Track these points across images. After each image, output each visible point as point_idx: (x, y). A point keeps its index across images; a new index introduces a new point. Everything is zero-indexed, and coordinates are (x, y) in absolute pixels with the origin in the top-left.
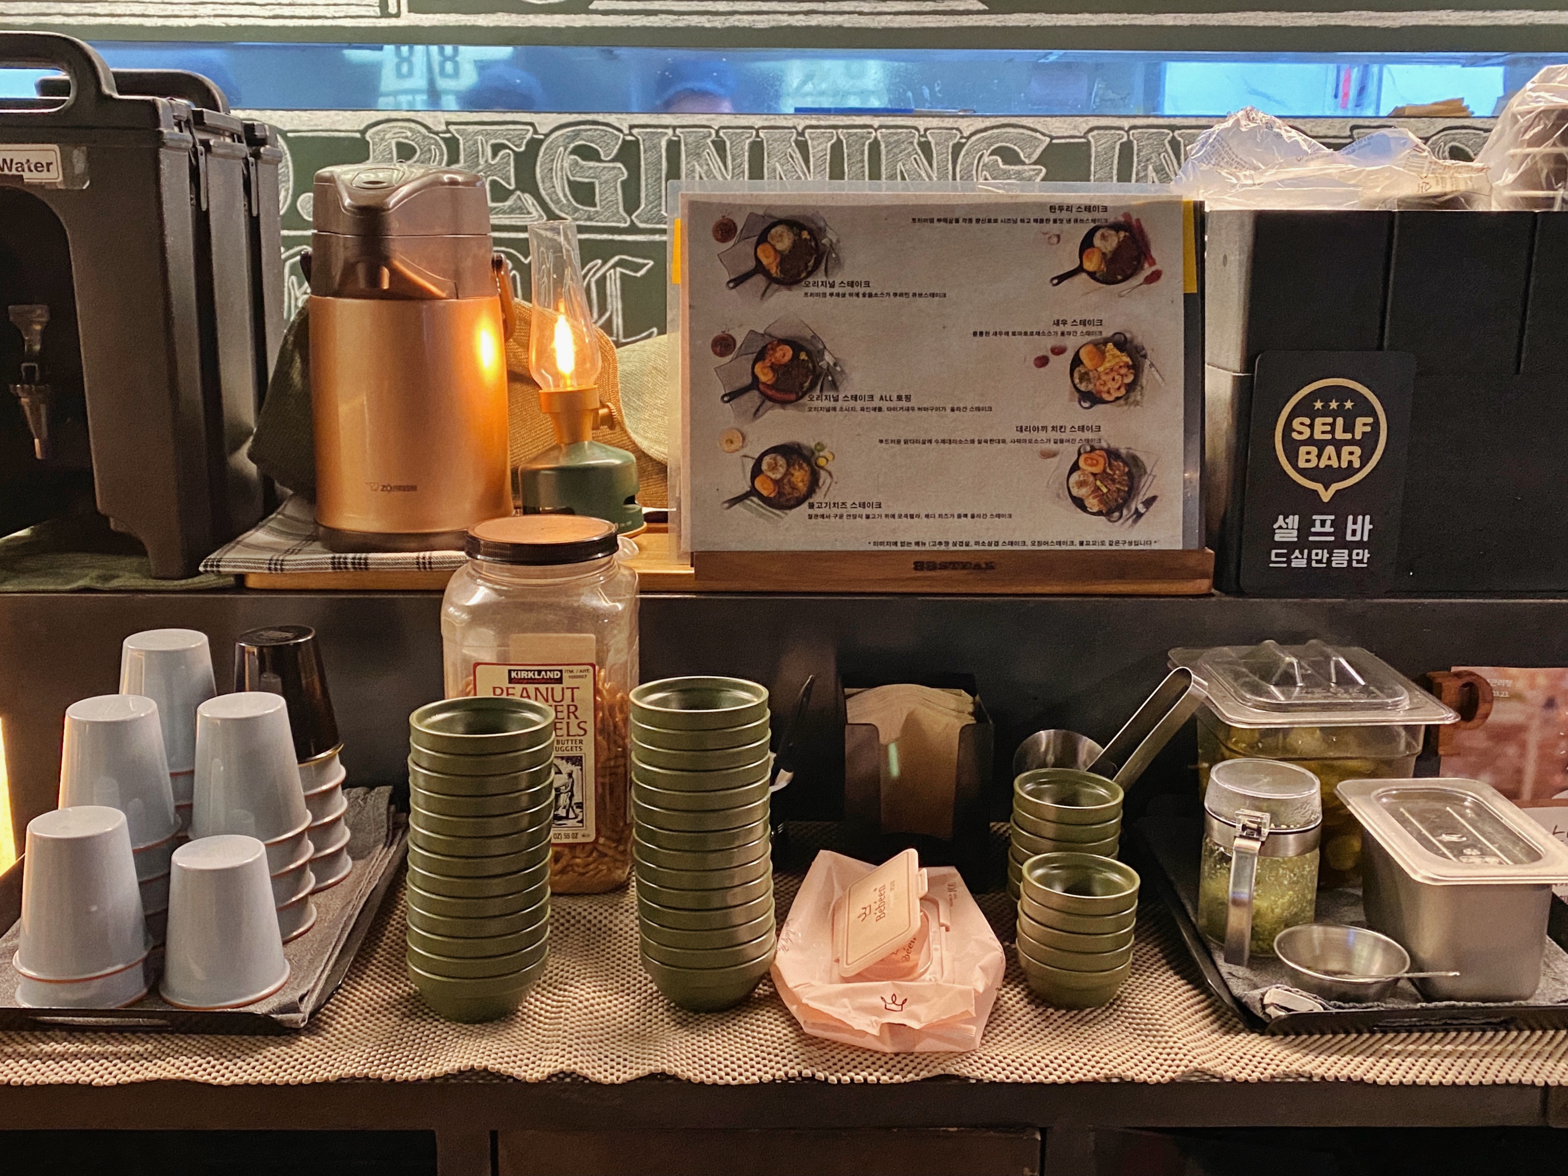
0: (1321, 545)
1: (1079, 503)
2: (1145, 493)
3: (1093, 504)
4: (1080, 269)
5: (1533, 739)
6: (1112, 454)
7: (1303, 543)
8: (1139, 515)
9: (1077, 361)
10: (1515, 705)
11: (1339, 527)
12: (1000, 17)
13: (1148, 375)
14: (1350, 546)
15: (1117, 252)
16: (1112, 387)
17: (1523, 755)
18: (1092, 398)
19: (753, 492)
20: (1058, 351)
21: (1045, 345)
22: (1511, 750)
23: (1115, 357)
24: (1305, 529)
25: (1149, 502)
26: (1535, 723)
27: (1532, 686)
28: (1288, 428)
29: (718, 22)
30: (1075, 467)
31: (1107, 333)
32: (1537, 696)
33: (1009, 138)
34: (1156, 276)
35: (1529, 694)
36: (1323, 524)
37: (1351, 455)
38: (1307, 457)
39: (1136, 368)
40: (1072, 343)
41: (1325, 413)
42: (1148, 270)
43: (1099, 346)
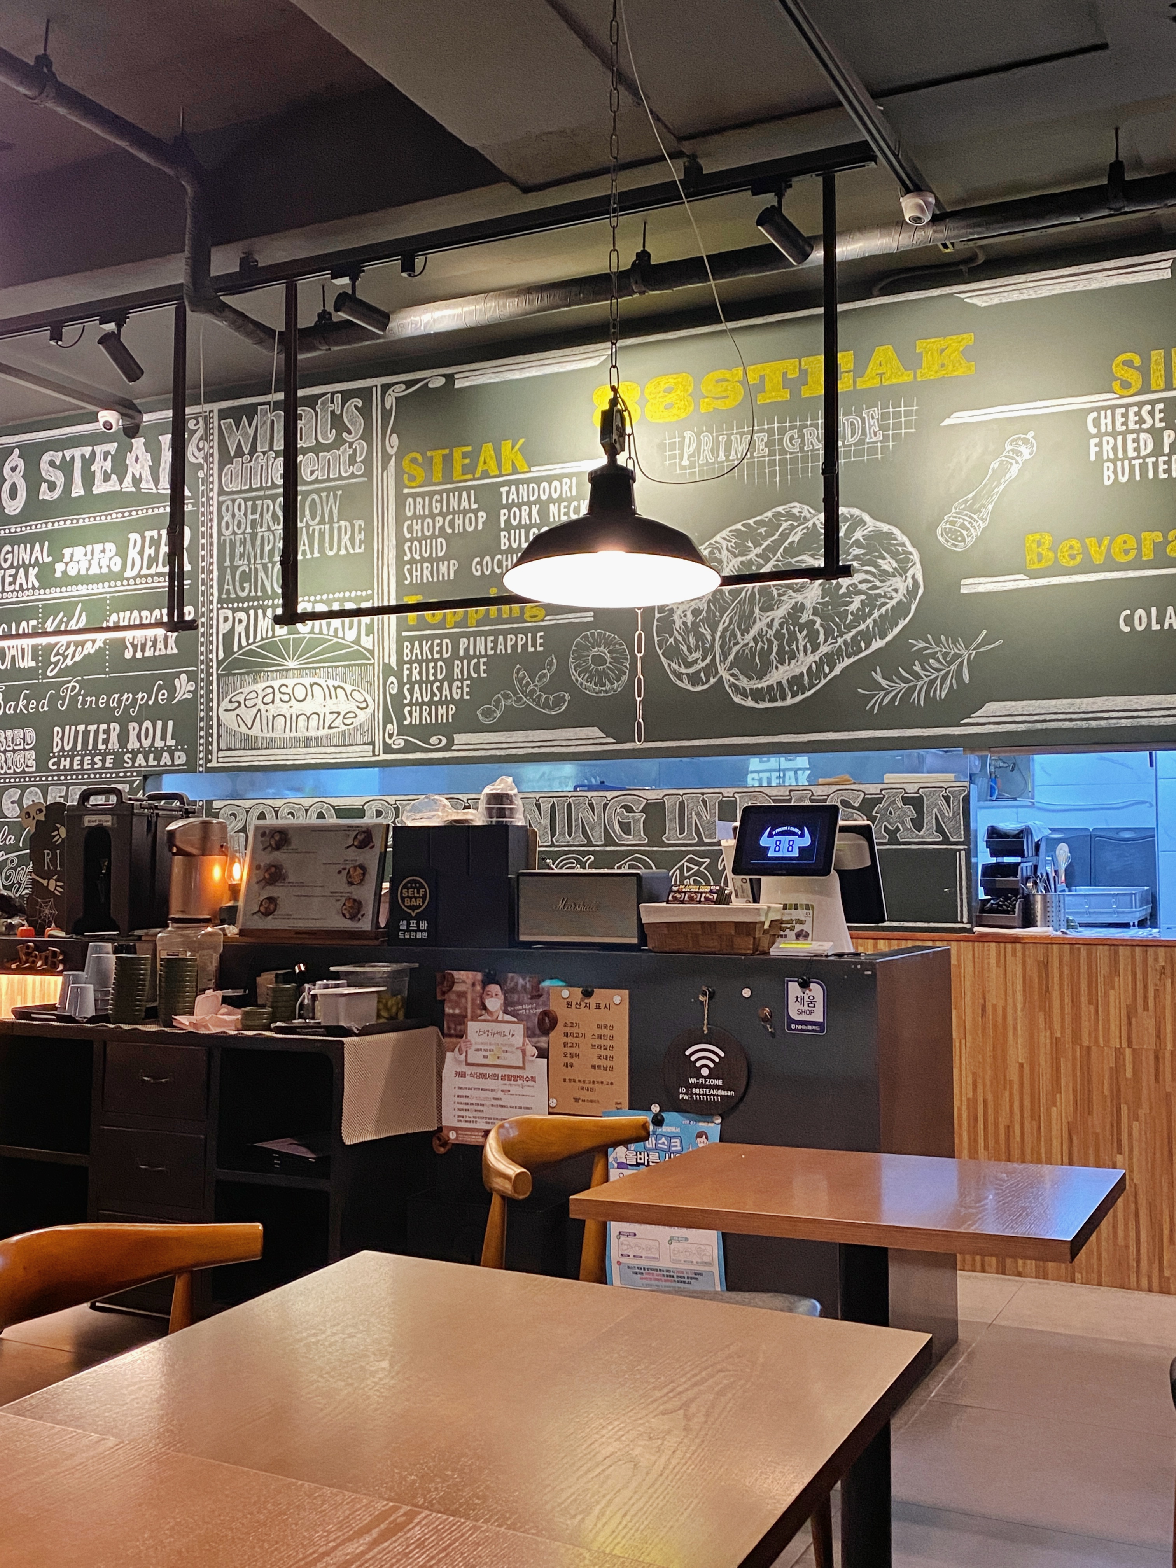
0: (413, 931)
1: (344, 915)
2: (362, 913)
3: (348, 916)
4: (353, 845)
5: (469, 996)
6: (355, 900)
7: (408, 930)
8: (359, 919)
9: (349, 872)
10: (464, 985)
11: (418, 924)
12: (621, 745)
13: (367, 876)
14: (422, 931)
15: (364, 839)
16: (357, 880)
17: (467, 1002)
18: (351, 883)
19: (259, 911)
20: (344, 869)
21: (340, 867)
22: (463, 1000)
23: (359, 871)
24: (408, 925)
25: (363, 916)
26: (469, 991)
27: (468, 978)
28: (401, 893)
29: (503, 753)
30: (344, 905)
31: (357, 864)
32: (469, 982)
33: (628, 800)
34: (373, 847)
35: (467, 981)
36: (413, 924)
37: (419, 902)
38: (408, 902)
39: (364, 874)
40: (348, 867)
41: (412, 887)
42: (371, 845)
43: (355, 868)
